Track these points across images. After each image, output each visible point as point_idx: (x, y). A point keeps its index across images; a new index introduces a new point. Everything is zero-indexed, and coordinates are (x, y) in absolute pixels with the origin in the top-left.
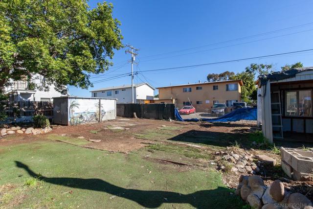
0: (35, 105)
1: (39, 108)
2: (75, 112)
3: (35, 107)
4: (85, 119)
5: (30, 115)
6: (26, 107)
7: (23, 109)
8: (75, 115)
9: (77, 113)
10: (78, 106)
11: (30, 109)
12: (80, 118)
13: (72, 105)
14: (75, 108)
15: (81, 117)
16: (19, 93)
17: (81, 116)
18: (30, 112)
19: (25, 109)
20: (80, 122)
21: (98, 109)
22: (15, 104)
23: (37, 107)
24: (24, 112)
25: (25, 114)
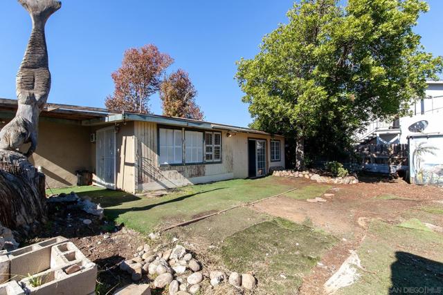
0: (390, 149)
1: (395, 154)
2: (426, 162)
3: (390, 152)
5: (382, 163)
6: (378, 152)
7: (374, 155)
9: (431, 165)
10: (433, 150)
11: (383, 155)
12: (439, 174)
13: (420, 150)
16: (378, 135)
18: (382, 159)
19: (376, 155)
22: (366, 149)
23: (392, 152)
24: (375, 158)
25: (376, 161)
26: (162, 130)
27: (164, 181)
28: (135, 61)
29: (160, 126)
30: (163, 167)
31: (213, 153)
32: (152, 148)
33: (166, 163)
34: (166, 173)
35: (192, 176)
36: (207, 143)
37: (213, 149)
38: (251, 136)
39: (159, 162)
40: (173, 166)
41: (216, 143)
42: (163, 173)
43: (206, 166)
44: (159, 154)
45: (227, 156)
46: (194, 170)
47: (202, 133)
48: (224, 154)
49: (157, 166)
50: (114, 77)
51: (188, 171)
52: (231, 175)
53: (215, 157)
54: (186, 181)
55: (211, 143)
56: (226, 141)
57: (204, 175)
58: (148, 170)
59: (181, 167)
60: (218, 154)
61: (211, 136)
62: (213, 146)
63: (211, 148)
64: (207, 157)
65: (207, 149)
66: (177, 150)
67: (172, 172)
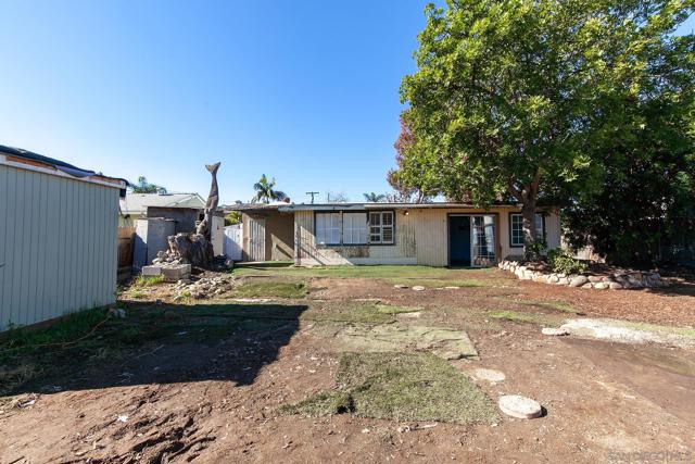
26: (318, 215)
27: (321, 259)
29: (316, 212)
30: (319, 246)
31: (381, 234)
32: (310, 230)
33: (322, 243)
34: (322, 252)
35: (351, 256)
36: (373, 224)
37: (381, 231)
38: (450, 211)
39: (316, 242)
40: (329, 246)
41: (385, 223)
42: (320, 251)
43: (372, 248)
44: (315, 235)
45: (405, 238)
46: (354, 251)
47: (365, 214)
48: (400, 236)
49: (314, 245)
50: (397, 146)
51: (347, 251)
52: (413, 260)
53: (385, 239)
54: (345, 261)
55: (378, 223)
56: (401, 220)
57: (368, 256)
58: (306, 248)
59: (338, 247)
60: (389, 235)
61: (378, 215)
62: (381, 226)
63: (378, 229)
64: (373, 238)
65: (373, 230)
66: (335, 232)
67: (329, 251)
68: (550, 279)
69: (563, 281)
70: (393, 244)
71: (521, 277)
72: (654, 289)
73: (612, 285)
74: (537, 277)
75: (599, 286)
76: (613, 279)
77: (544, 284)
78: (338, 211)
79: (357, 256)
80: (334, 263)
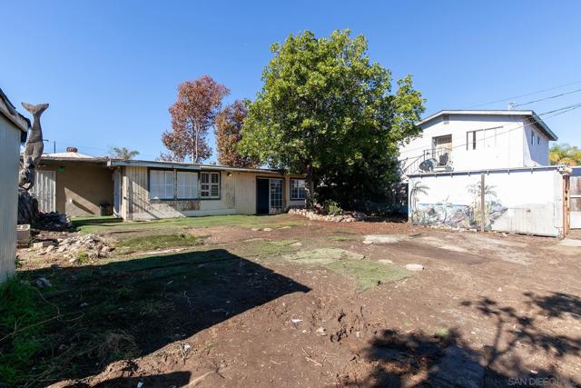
2: (421, 202)
4: (442, 218)
8: (421, 208)
9: (424, 205)
10: (425, 190)
12: (430, 214)
13: (416, 189)
14: (419, 195)
15: (432, 212)
17: (433, 210)
20: (429, 223)
21: (480, 199)
26: (152, 172)
27: (154, 213)
28: (189, 95)
29: (149, 169)
30: (153, 201)
31: (209, 191)
32: (143, 186)
33: (156, 198)
34: (156, 206)
35: (184, 210)
36: (203, 182)
37: (210, 188)
38: (258, 175)
39: (149, 197)
40: (163, 200)
41: (213, 181)
42: (153, 205)
43: (202, 202)
44: (149, 191)
45: (228, 194)
46: (187, 204)
47: (196, 174)
48: (224, 192)
49: (147, 200)
50: (172, 111)
51: (180, 205)
52: (233, 211)
53: (213, 194)
54: (178, 214)
55: (207, 182)
56: (225, 180)
57: (198, 209)
58: (139, 203)
59: (172, 201)
60: (216, 191)
61: (207, 175)
62: (210, 184)
63: (208, 186)
64: (203, 194)
65: (203, 187)
66: (169, 188)
67: (163, 205)
68: (326, 218)
69: (333, 219)
70: (219, 199)
71: (311, 218)
72: (366, 220)
73: (353, 219)
74: (319, 217)
75: (348, 220)
76: (353, 216)
77: (323, 221)
78: (172, 169)
79: (190, 209)
80: (168, 216)
